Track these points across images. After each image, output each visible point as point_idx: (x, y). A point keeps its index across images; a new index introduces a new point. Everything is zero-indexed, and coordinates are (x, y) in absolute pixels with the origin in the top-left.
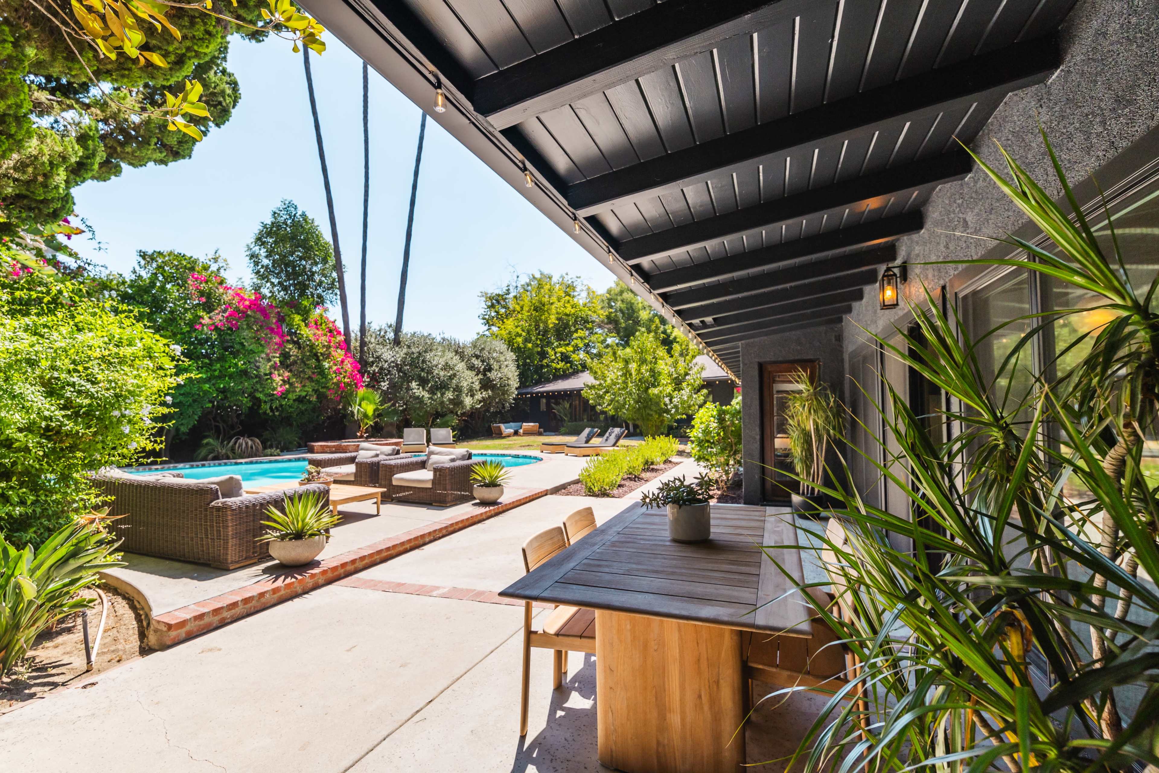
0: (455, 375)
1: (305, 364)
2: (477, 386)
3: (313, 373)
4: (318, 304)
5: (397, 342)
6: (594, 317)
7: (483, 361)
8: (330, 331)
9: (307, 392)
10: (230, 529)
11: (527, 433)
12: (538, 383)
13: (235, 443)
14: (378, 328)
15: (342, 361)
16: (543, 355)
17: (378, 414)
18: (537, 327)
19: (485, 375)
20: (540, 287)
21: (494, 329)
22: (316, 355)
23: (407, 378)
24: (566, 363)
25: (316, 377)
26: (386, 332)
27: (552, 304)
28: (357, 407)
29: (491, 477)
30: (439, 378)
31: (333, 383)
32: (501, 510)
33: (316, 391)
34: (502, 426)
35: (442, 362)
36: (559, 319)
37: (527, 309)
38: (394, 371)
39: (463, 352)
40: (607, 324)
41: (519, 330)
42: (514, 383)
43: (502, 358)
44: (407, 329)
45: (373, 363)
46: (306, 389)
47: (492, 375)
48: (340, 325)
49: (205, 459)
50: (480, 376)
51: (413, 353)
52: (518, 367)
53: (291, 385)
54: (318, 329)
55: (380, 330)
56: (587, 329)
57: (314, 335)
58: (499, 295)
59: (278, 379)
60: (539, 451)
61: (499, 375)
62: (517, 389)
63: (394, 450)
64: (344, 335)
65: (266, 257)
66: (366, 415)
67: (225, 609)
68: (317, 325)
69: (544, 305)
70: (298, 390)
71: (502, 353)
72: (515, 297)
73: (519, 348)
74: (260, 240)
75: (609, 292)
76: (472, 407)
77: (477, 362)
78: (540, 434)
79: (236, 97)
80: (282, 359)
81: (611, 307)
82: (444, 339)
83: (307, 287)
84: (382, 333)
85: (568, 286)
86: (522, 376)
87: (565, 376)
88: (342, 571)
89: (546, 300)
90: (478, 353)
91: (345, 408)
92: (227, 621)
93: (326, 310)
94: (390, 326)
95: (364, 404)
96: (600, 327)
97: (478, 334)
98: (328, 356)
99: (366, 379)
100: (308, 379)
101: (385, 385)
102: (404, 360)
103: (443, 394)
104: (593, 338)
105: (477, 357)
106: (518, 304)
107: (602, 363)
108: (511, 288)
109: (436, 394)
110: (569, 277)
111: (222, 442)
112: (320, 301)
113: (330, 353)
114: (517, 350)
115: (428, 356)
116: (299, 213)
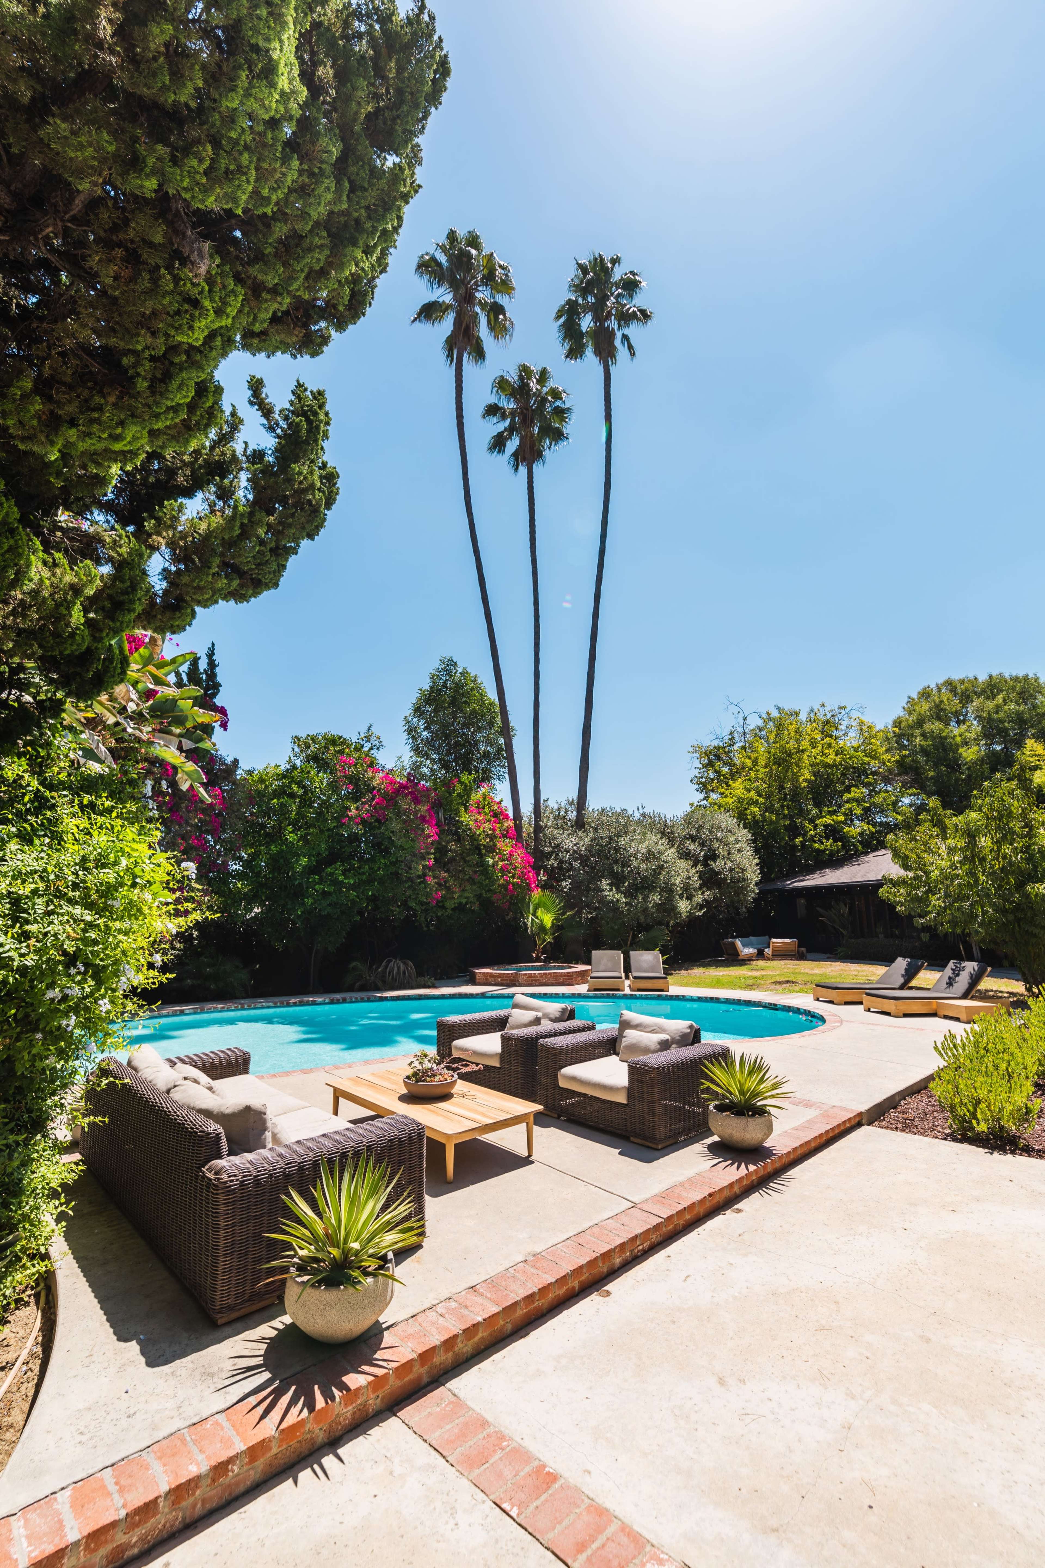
0: (661, 867)
1: (465, 861)
2: (695, 881)
3: (475, 872)
4: (483, 780)
5: (580, 824)
6: (874, 764)
7: (702, 844)
8: (495, 815)
9: (467, 898)
10: (222, 1233)
11: (779, 955)
12: (792, 874)
13: (386, 967)
14: (556, 807)
15: (511, 854)
16: (794, 830)
17: (557, 927)
18: (781, 788)
19: (706, 865)
20: (780, 727)
21: (714, 796)
22: (478, 848)
23: (595, 875)
24: (835, 841)
25: (479, 878)
26: (566, 812)
27: (803, 751)
28: (531, 917)
29: (742, 1092)
30: (639, 874)
31: (500, 885)
32: (770, 1169)
33: (479, 897)
34: (738, 943)
35: (643, 848)
36: (815, 774)
37: (763, 763)
38: (576, 864)
39: (672, 833)
40: (899, 775)
41: (752, 794)
42: (753, 875)
43: (732, 839)
44: (594, 804)
45: (551, 854)
46: (467, 894)
47: (717, 865)
48: (508, 805)
49: (351, 989)
50: (700, 868)
51: (602, 838)
52: (757, 851)
53: (448, 889)
54: (480, 814)
55: (559, 810)
56: (866, 785)
57: (476, 821)
58: (718, 748)
59: (431, 881)
60: (811, 997)
61: (730, 864)
62: (756, 884)
63: (564, 1010)
64: (515, 819)
65: (425, 729)
66: (542, 928)
67: (122, 1526)
68: (480, 809)
69: (790, 755)
70: (456, 896)
71: (730, 831)
72: (744, 748)
73: (756, 822)
74: (418, 711)
75: (897, 723)
76: (690, 914)
77: (692, 847)
78: (801, 957)
79: (331, 492)
80: (438, 855)
81: (904, 747)
82: (644, 815)
83: (470, 761)
84: (562, 813)
85: (827, 722)
86: (765, 866)
87: (836, 862)
88: (424, 1370)
89: (792, 745)
90: (694, 833)
91: (516, 920)
92: (129, 1553)
93: (492, 788)
94: (572, 803)
95: (539, 913)
96: (887, 781)
97: (692, 805)
98: (492, 849)
99: (543, 877)
100: (468, 880)
101: (566, 884)
102: (589, 848)
103: (646, 898)
104: (878, 799)
105: (693, 839)
106: (749, 758)
107: (913, 839)
108: (736, 735)
109: (636, 897)
110: (827, 709)
111: (371, 967)
112: (486, 777)
113: (495, 845)
114: (753, 826)
115: (623, 842)
116: (460, 670)
